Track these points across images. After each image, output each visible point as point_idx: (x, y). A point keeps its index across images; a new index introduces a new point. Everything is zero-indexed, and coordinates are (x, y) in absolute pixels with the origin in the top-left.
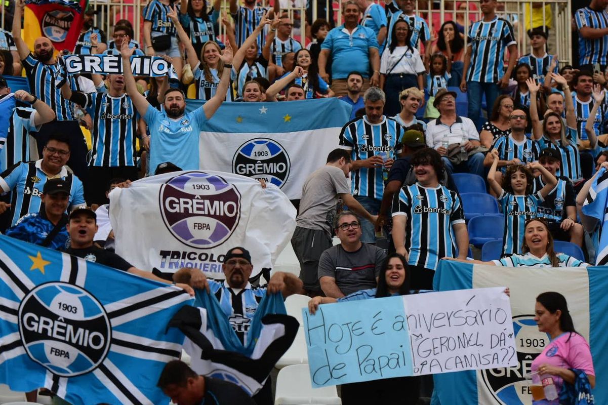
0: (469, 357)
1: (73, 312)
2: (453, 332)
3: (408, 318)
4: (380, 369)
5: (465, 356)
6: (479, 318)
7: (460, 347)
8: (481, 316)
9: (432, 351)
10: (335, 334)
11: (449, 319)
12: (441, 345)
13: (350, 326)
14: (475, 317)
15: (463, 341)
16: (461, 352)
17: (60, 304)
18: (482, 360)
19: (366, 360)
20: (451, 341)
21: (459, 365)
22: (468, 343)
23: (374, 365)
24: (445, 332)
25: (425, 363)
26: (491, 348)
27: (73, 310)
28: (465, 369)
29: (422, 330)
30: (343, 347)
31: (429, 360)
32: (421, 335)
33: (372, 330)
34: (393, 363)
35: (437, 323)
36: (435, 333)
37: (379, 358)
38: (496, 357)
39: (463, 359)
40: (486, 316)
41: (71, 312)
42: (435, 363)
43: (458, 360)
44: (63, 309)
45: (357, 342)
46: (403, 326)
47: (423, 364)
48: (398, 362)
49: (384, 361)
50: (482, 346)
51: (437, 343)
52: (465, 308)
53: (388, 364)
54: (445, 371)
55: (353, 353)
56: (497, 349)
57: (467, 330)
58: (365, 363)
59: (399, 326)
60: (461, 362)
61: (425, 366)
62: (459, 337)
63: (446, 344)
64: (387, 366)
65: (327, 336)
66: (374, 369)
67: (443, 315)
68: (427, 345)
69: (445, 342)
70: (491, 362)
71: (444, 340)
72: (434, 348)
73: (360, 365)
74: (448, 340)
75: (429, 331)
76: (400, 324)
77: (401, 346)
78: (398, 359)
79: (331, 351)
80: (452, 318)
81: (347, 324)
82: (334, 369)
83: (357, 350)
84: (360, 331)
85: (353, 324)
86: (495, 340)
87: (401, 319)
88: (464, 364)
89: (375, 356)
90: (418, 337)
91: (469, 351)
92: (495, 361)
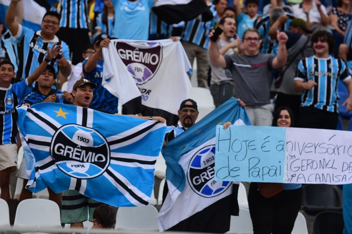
0: (325, 175)
1: (86, 142)
2: (317, 157)
3: (287, 143)
4: (263, 175)
5: (323, 174)
6: (336, 150)
7: (320, 168)
8: (338, 149)
9: (301, 168)
10: (236, 147)
11: (315, 148)
12: (307, 165)
13: (248, 142)
14: (334, 149)
15: (323, 164)
16: (320, 171)
17: (79, 137)
18: (335, 179)
19: (254, 168)
20: (315, 163)
21: (318, 180)
22: (326, 166)
23: (259, 172)
24: (312, 156)
25: (294, 175)
26: (342, 171)
27: (87, 141)
28: (322, 183)
29: (296, 153)
30: (241, 156)
31: (297, 174)
32: (294, 156)
33: (262, 147)
34: (272, 172)
35: (307, 150)
36: (304, 156)
37: (263, 168)
38: (345, 177)
39: (321, 176)
40: (341, 150)
41: (85, 142)
42: (301, 176)
43: (318, 177)
44: (80, 140)
45: (250, 154)
46: (283, 149)
47: (292, 176)
48: (276, 172)
49: (266, 170)
50: (336, 169)
51: (305, 163)
52: (328, 142)
53: (268, 173)
54: (307, 183)
55: (246, 161)
56: (346, 173)
57: (327, 157)
58: (253, 170)
59: (280, 148)
60: (320, 178)
61: (294, 177)
62: (320, 161)
63: (311, 165)
64: (268, 174)
65: (230, 147)
66: (258, 174)
67: (312, 145)
68: (298, 164)
69: (310, 163)
70: (341, 180)
71: (310, 162)
72: (302, 166)
73: (249, 170)
74: (313, 162)
75: (301, 154)
76: (282, 146)
77: (280, 162)
78: (276, 170)
79: (232, 158)
80: (317, 147)
81: (246, 141)
82: (232, 170)
83: (249, 160)
84: (253, 147)
85: (249, 141)
86: (346, 166)
87: (282, 143)
88: (321, 179)
89: (260, 166)
90: (292, 157)
91: (326, 171)
92: (344, 180)
